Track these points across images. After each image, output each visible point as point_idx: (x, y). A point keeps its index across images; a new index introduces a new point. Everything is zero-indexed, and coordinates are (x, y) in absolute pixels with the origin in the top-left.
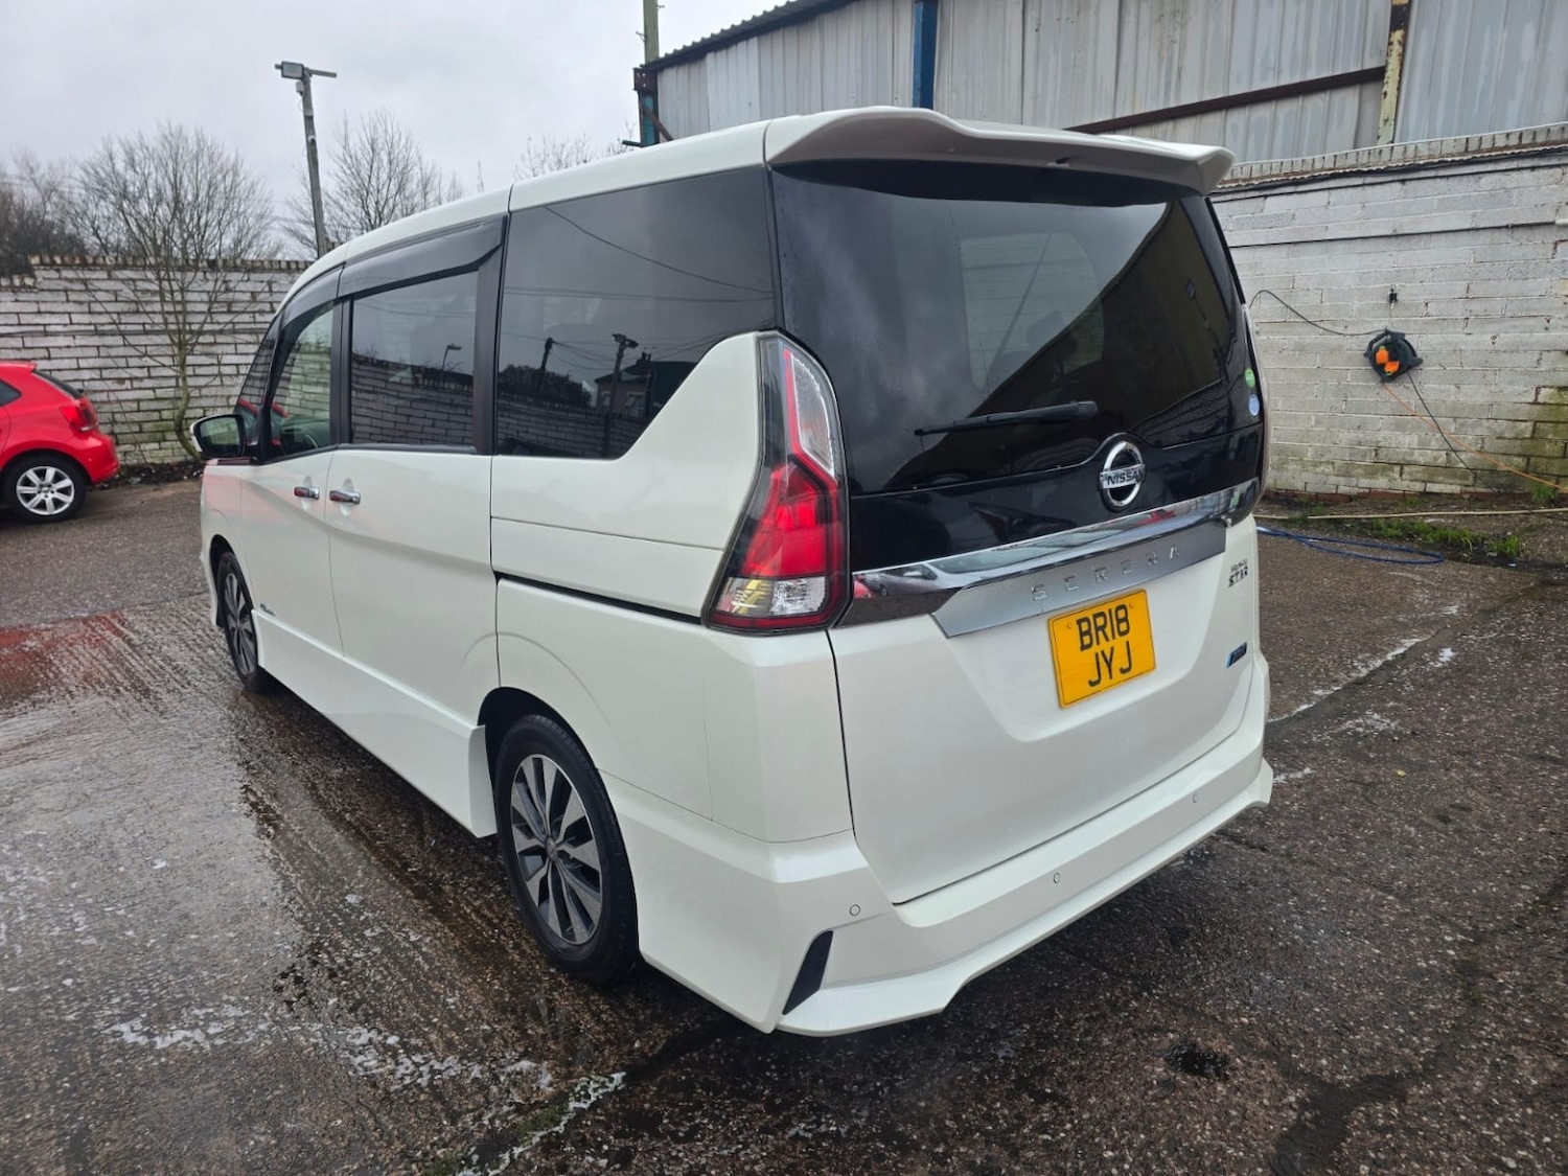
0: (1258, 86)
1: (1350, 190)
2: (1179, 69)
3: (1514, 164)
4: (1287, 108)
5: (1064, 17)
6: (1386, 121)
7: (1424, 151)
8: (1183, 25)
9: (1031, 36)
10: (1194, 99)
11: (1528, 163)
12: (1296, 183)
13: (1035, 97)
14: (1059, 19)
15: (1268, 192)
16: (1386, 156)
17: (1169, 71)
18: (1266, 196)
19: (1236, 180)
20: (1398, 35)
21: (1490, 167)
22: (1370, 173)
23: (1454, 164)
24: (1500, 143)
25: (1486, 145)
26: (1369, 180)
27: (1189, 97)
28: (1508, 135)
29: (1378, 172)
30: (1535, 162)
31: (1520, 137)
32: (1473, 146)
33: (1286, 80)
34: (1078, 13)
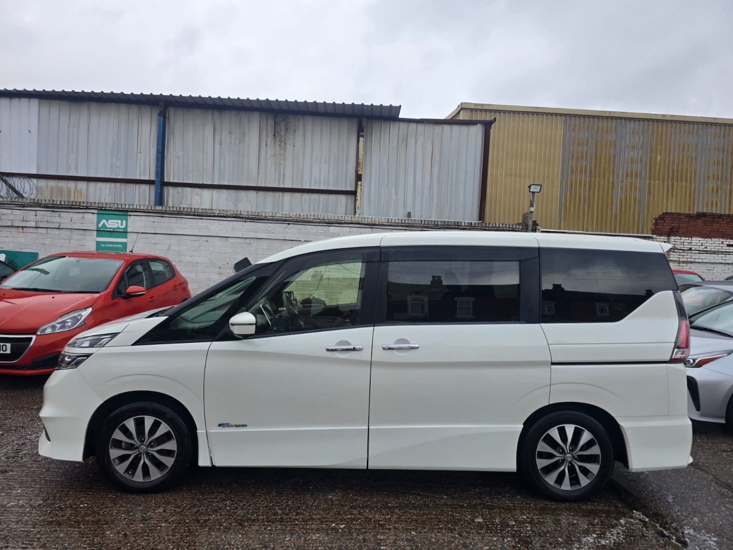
0: (313, 187)
1: (356, 228)
2: (284, 175)
3: (400, 228)
4: (323, 197)
5: (233, 142)
6: (358, 208)
7: (377, 220)
8: (284, 160)
9: (217, 146)
10: (290, 186)
11: (404, 228)
12: (339, 223)
13: (220, 170)
14: (230, 143)
15: (330, 225)
16: (366, 219)
17: (279, 174)
18: (330, 226)
19: (319, 219)
20: (359, 183)
21: (395, 228)
22: (363, 224)
23: (385, 225)
24: (397, 221)
25: (393, 221)
26: (362, 226)
27: (288, 185)
28: (398, 219)
29: (365, 224)
30: (406, 228)
31: (402, 221)
32: (390, 221)
33: (322, 188)
34: (240, 143)
